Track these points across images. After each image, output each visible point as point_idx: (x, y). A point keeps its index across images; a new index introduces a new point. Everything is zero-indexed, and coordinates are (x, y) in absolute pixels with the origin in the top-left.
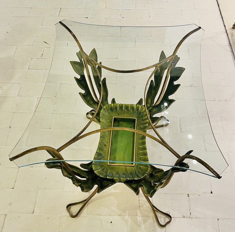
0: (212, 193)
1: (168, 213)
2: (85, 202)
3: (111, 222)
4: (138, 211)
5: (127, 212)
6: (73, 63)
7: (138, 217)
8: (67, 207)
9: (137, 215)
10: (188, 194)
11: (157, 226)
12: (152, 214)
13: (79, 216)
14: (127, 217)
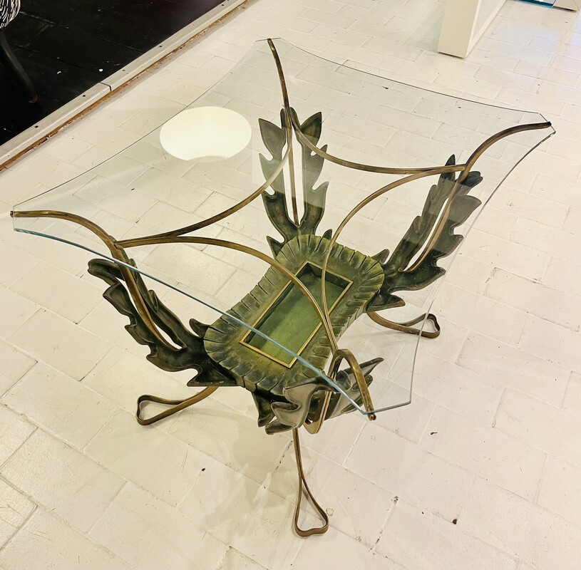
0: (455, 522)
1: (328, 513)
2: (177, 407)
3: (203, 470)
4: (269, 475)
5: (246, 466)
6: (265, 126)
7: (262, 487)
8: (140, 400)
9: (261, 483)
10: (397, 497)
11: (290, 527)
12: (293, 497)
13: (152, 427)
14: (239, 476)
